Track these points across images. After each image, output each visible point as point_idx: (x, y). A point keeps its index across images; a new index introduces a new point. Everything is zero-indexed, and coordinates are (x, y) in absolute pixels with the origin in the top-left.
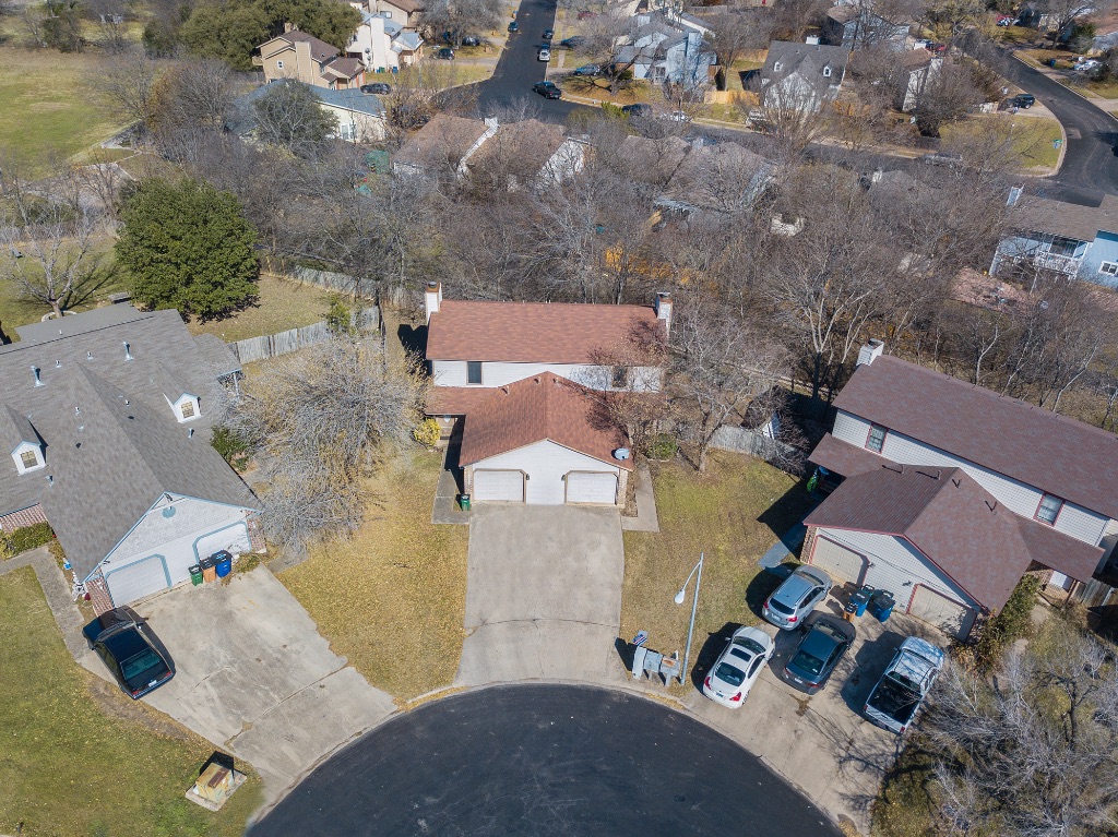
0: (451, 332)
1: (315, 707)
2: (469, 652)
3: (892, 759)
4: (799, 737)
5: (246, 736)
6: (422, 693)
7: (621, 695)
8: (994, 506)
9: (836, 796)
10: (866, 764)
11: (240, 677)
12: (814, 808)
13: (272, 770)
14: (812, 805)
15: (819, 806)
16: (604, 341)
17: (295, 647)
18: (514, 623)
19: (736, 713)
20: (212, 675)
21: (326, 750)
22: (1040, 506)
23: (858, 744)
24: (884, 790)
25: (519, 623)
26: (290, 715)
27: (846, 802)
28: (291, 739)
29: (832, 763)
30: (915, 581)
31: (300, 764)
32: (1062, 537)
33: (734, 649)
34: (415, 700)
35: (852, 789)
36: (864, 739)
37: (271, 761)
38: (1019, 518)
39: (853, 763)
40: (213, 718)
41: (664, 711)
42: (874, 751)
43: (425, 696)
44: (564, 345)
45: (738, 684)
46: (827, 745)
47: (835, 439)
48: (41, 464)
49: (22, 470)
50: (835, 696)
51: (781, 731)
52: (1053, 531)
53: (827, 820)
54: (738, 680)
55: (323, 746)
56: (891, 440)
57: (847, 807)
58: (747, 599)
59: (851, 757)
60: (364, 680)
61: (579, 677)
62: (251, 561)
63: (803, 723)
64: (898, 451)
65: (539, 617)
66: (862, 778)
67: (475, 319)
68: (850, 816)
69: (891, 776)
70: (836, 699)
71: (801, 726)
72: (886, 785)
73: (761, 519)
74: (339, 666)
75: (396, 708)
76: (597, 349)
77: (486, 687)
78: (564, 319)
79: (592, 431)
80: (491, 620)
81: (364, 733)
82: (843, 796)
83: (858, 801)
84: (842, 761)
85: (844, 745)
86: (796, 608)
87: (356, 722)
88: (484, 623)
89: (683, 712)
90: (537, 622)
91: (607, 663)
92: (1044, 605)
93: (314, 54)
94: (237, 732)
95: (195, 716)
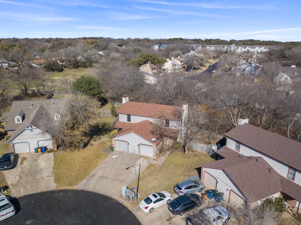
1: (37, 183)
2: (85, 181)
6: (64, 186)
7: (116, 201)
8: (270, 169)
11: (27, 173)
17: (45, 169)
18: (101, 177)
19: (147, 214)
20: (22, 170)
22: (289, 172)
25: (103, 178)
26: (30, 183)
28: (25, 188)
30: (230, 189)
32: (297, 185)
33: (154, 194)
34: (61, 187)
37: (16, 191)
38: (282, 177)
41: (125, 208)
43: (65, 187)
45: (148, 204)
47: (227, 147)
48: (21, 122)
49: (16, 122)
50: (184, 219)
52: (294, 183)
54: (150, 203)
56: (242, 147)
60: (53, 180)
61: (108, 194)
62: (51, 151)
64: (245, 151)
65: (109, 177)
67: (133, 105)
70: (184, 220)
73: (196, 169)
74: (50, 176)
75: (55, 188)
77: (81, 190)
78: (156, 107)
79: (150, 134)
80: (96, 175)
86: (183, 188)
87: (43, 189)
88: (94, 175)
89: (130, 210)
92: (290, 213)
93: (150, 67)
94: (15, 183)
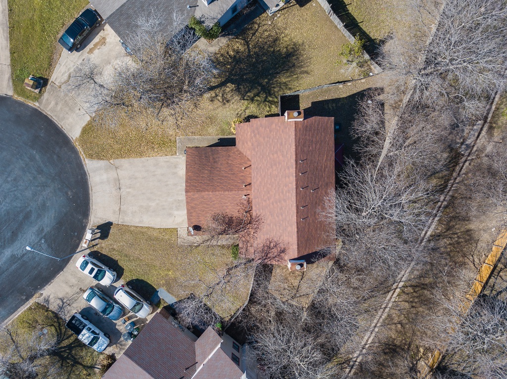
0: (271, 131)
1: (70, 109)
2: (102, 163)
3: (63, 317)
4: (71, 286)
5: (56, 88)
9: (49, 294)
10: (61, 308)
12: (45, 286)
13: (44, 101)
14: (46, 285)
15: (45, 288)
16: (269, 225)
18: (118, 180)
20: (79, 66)
21: (54, 117)
23: (69, 308)
24: (51, 311)
25: (118, 182)
26: (66, 101)
27: (47, 297)
28: (57, 104)
29: (61, 296)
31: (48, 109)
34: (78, 145)
35: (52, 300)
36: (71, 310)
37: (47, 100)
39: (61, 303)
40: (62, 73)
42: (66, 312)
43: (80, 149)
44: (265, 201)
45: (80, 268)
46: (67, 296)
51: (73, 281)
53: (40, 289)
54: (82, 268)
55: (56, 116)
57: (45, 297)
58: (137, 279)
59: (63, 303)
60: (84, 125)
63: (76, 289)
65: (121, 191)
66: (55, 305)
68: (42, 297)
69: (56, 315)
71: (75, 288)
72: (53, 312)
75: (74, 139)
76: (263, 220)
77: (86, 171)
80: (119, 171)
81: (63, 129)
82: (49, 297)
83: (47, 301)
84: (62, 300)
85: (68, 302)
87: (67, 125)
88: (116, 168)
90: (119, 190)
91: (100, 218)
94: (57, 84)
95: (61, 67)
